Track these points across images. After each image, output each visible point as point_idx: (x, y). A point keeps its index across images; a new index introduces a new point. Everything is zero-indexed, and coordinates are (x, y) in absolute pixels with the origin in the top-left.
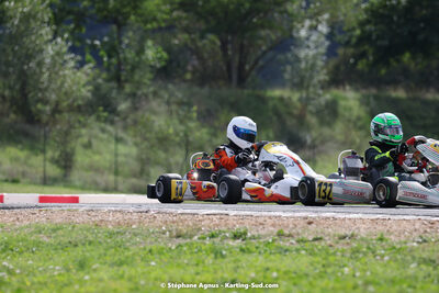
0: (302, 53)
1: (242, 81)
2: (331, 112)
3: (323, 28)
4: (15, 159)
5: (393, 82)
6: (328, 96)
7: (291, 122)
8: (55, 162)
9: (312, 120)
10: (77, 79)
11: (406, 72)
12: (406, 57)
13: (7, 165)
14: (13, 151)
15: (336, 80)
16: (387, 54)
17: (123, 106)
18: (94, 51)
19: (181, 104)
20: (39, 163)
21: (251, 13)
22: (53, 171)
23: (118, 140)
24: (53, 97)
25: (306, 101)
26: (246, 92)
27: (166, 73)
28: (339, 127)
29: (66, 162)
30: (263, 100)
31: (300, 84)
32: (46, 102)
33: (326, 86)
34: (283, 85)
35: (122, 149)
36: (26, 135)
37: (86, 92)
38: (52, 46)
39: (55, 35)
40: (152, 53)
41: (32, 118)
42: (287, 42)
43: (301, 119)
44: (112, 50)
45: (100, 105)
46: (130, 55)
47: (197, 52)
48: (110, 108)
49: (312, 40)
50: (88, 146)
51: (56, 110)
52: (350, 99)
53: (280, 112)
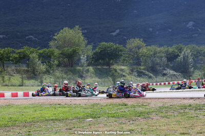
0: (82, 61)
1: (72, 66)
2: (88, 71)
3: (86, 57)
5: (98, 65)
6: (87, 68)
7: (81, 73)
8: (40, 82)
9: (85, 72)
10: (43, 67)
11: (100, 63)
12: (100, 61)
13: (31, 83)
14: (32, 81)
15: (88, 65)
16: (97, 60)
17: (51, 72)
18: (46, 63)
19: (61, 71)
20: (37, 83)
21: (73, 54)
22: (40, 84)
23: (51, 77)
24: (39, 71)
25: (83, 69)
26: (73, 68)
27: (58, 66)
28: (89, 73)
29: (42, 82)
30: (76, 69)
31: (82, 66)
32: (37, 72)
33: (86, 66)
34: (79, 66)
35: (51, 79)
36: (35, 78)
37: (45, 70)
38: (38, 62)
39: (39, 60)
40: (56, 62)
41: (35, 75)
42: (79, 59)
43: (83, 72)
44: (49, 62)
45: (47, 72)
46: (52, 63)
47: (64, 62)
48: (49, 72)
49: (83, 59)
50: (46, 79)
51: (40, 73)
52: (91, 68)
53: (79, 71)
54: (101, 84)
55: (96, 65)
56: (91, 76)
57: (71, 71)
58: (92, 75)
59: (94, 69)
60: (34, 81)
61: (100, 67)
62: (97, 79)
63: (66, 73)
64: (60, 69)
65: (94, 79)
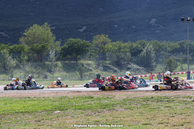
0: (51, 56)
1: (41, 61)
2: (56, 65)
3: (54, 52)
4: (4, 77)
5: (66, 60)
6: (56, 63)
8: (10, 76)
9: (53, 67)
10: (13, 62)
11: (68, 58)
12: (68, 56)
13: (2, 78)
14: (3, 75)
15: (57, 60)
16: (65, 55)
17: (21, 67)
18: (16, 58)
19: (31, 66)
20: (8, 77)
21: (42, 50)
22: (10, 78)
23: (21, 72)
24: (10, 66)
25: (52, 64)
26: (42, 63)
27: (28, 61)
28: (57, 68)
29: (12, 76)
30: (45, 64)
31: (51, 61)
32: (8, 67)
33: (55, 61)
34: (48, 61)
35: (21, 74)
36: (5, 72)
37: (15, 65)
38: (9, 58)
39: (10, 55)
40: (26, 57)
41: (6, 70)
42: (48, 55)
43: (51, 67)
44: (19, 57)
45: (17, 67)
46: (22, 58)
47: (34, 57)
48: (19, 67)
49: (52, 54)
50: (16, 74)
51: (10, 68)
52: (59, 63)
53: (48, 66)
54: (69, 78)
55: (64, 60)
56: (59, 71)
57: (40, 65)
58: (60, 69)
59: (62, 63)
60: (5, 75)
61: (67, 62)
62: (65, 74)
63: (35, 68)
64: (30, 64)
65: (62, 73)
